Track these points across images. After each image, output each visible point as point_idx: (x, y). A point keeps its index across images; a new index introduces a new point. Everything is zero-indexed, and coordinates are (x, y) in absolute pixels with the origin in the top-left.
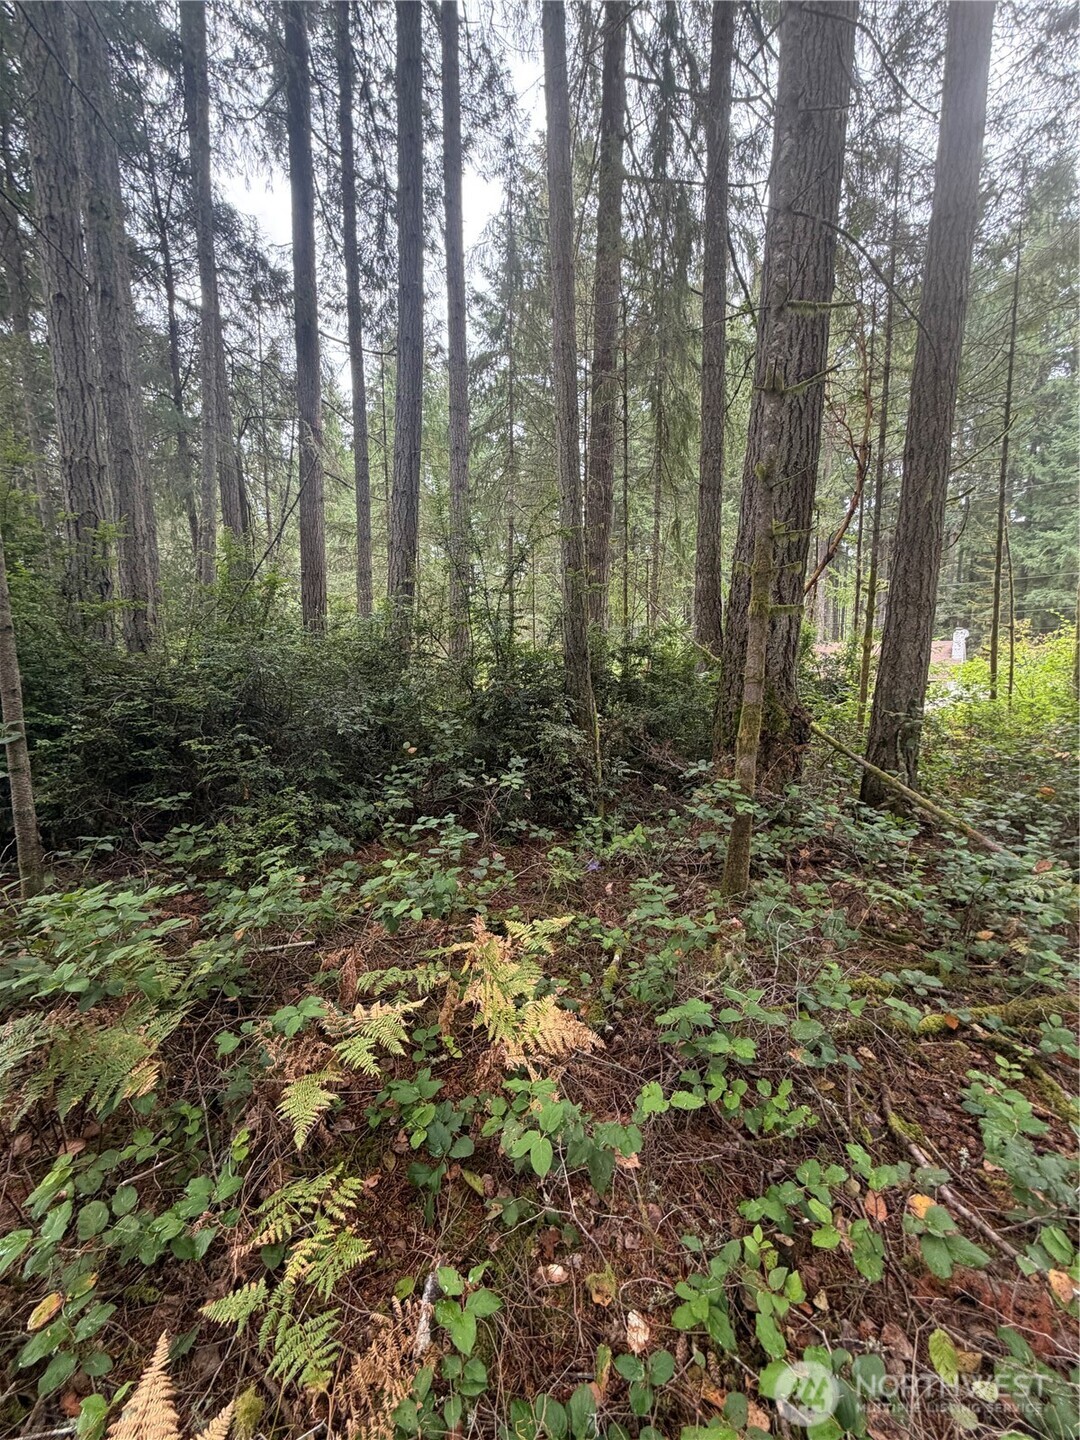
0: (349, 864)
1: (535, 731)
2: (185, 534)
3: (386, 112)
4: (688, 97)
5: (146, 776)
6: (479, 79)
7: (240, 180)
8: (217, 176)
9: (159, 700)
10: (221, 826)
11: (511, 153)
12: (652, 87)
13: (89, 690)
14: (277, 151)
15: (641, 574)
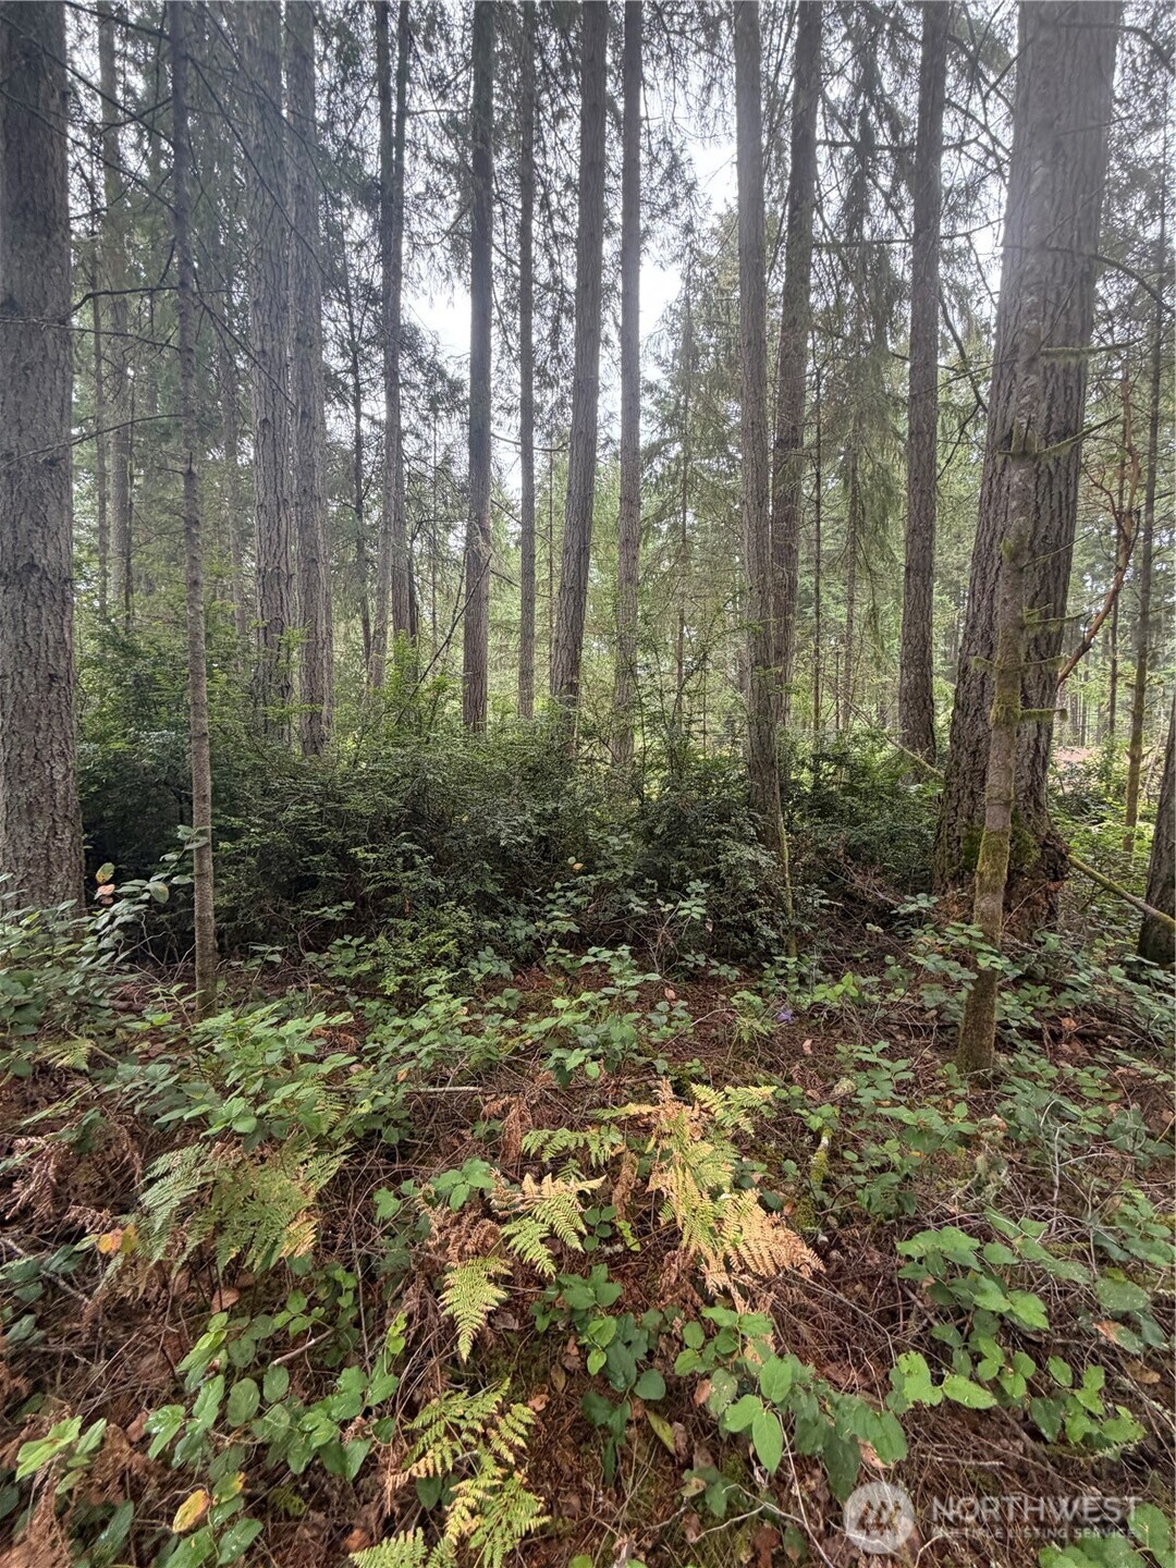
0: (509, 992)
1: (716, 851)
2: (357, 636)
3: (564, 218)
4: (887, 153)
5: (314, 882)
6: (659, 172)
7: (424, 300)
8: (406, 298)
9: (331, 805)
10: (381, 939)
11: (690, 238)
12: (847, 150)
13: (266, 793)
14: (459, 269)
15: (830, 668)
